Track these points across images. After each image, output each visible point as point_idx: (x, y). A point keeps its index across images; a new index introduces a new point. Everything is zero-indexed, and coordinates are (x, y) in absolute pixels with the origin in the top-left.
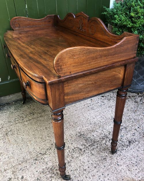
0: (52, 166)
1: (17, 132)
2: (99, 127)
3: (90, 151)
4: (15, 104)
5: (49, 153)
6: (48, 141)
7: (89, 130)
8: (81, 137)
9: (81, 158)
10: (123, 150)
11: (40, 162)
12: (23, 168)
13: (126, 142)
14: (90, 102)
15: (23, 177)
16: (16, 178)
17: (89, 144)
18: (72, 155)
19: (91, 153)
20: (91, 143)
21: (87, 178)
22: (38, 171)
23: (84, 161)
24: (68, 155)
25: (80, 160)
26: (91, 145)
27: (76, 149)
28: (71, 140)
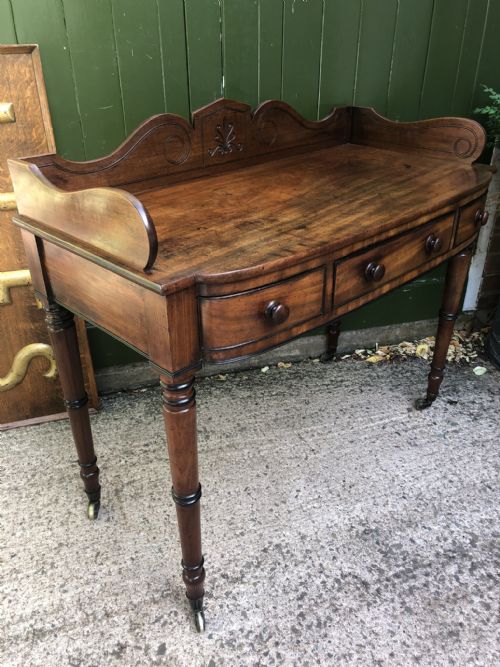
0: (261, 629)
1: (151, 491)
2: (436, 514)
3: (400, 596)
4: (149, 395)
5: (253, 581)
6: (253, 536)
7: (396, 516)
8: (366, 540)
9: (365, 615)
11: (221, 606)
12: (166, 617)
14: (404, 416)
15: (162, 649)
16: (140, 648)
17: (398, 570)
18: (335, 599)
19: (403, 603)
20: (403, 565)
22: (215, 637)
23: (377, 630)
24: (320, 596)
25: (361, 621)
26: (402, 572)
27: (347, 579)
28: (330, 543)
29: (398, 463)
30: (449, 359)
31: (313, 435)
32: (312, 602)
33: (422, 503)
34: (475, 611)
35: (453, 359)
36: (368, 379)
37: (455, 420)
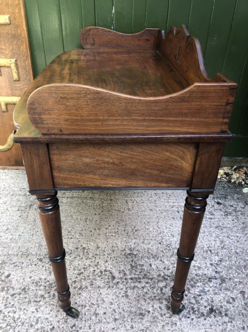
3: (127, 288)
6: (75, 240)
7: (150, 251)
8: (127, 258)
9: (104, 291)
10: (188, 317)
11: (43, 266)
12: (18, 263)
13: (205, 307)
17: (134, 276)
18: (95, 279)
19: (126, 292)
21: (90, 329)
22: (32, 278)
23: (105, 299)
24: (89, 276)
25: (101, 293)
26: (136, 278)
27: (106, 273)
28: (109, 254)
29: (168, 226)
30: (233, 181)
31: (134, 202)
32: (83, 277)
33: (168, 248)
34: (160, 308)
35: (235, 181)
37: (214, 213)
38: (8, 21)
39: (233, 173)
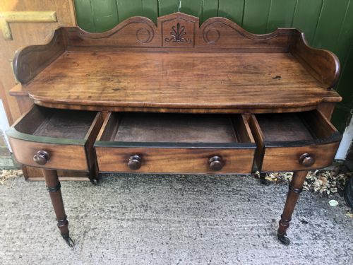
29: (250, 257)
36: (257, 193)
37: (301, 236)
38: (54, 19)
39: (315, 178)
